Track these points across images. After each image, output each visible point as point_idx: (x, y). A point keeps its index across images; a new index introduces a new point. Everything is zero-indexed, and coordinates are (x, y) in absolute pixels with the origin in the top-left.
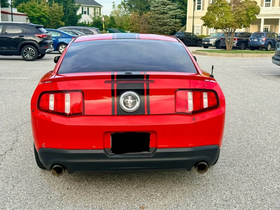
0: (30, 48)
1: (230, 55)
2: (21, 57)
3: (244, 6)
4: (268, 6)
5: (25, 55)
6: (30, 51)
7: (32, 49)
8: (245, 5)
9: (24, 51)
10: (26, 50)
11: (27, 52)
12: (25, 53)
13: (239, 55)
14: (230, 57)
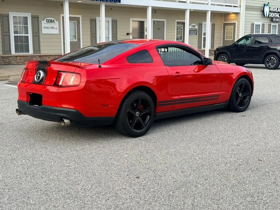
0: (272, 58)
2: (263, 65)
5: (268, 64)
6: (272, 60)
7: (274, 59)
9: (267, 60)
10: (269, 59)
11: (270, 61)
12: (268, 62)
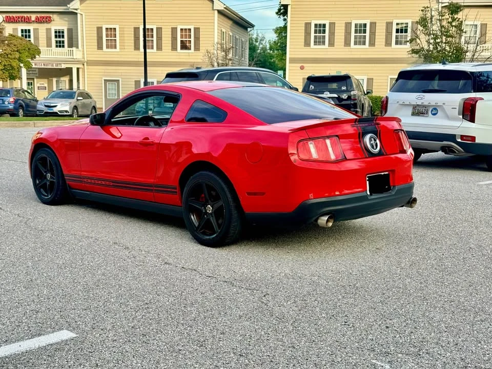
1: (16, 123)
3: (15, 45)
4: (60, 46)
8: (16, 43)
13: (29, 123)
14: (16, 127)
